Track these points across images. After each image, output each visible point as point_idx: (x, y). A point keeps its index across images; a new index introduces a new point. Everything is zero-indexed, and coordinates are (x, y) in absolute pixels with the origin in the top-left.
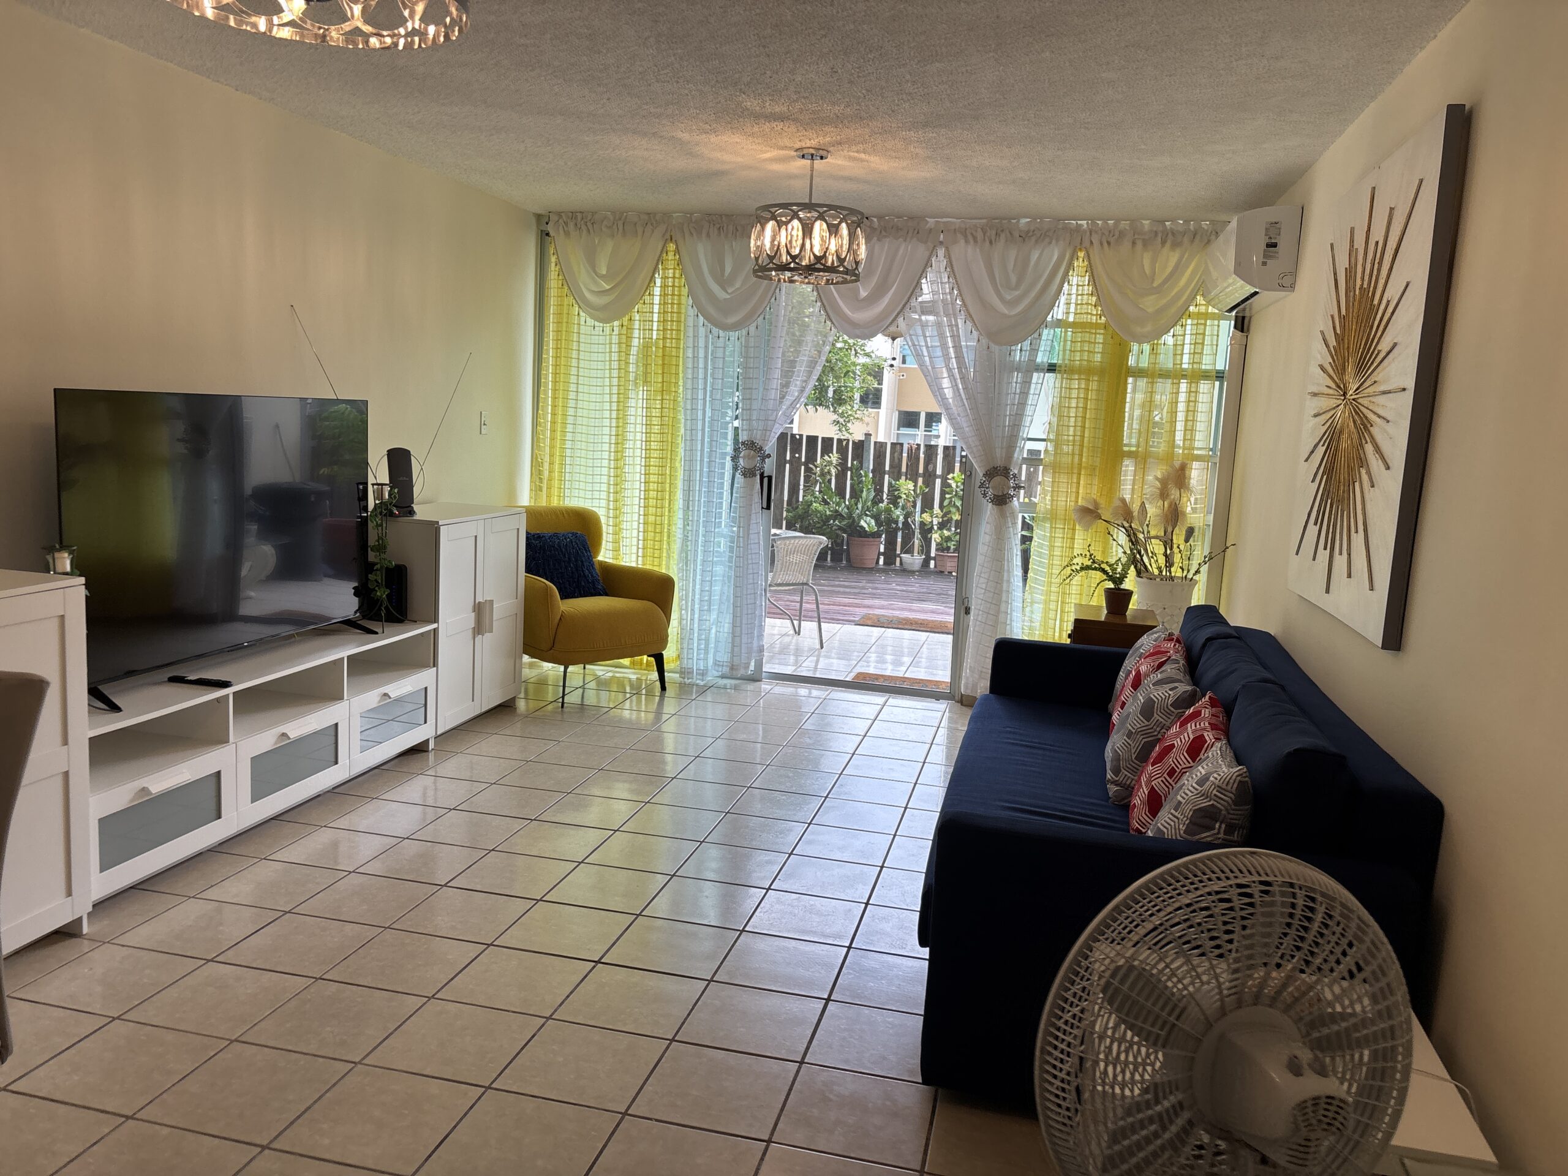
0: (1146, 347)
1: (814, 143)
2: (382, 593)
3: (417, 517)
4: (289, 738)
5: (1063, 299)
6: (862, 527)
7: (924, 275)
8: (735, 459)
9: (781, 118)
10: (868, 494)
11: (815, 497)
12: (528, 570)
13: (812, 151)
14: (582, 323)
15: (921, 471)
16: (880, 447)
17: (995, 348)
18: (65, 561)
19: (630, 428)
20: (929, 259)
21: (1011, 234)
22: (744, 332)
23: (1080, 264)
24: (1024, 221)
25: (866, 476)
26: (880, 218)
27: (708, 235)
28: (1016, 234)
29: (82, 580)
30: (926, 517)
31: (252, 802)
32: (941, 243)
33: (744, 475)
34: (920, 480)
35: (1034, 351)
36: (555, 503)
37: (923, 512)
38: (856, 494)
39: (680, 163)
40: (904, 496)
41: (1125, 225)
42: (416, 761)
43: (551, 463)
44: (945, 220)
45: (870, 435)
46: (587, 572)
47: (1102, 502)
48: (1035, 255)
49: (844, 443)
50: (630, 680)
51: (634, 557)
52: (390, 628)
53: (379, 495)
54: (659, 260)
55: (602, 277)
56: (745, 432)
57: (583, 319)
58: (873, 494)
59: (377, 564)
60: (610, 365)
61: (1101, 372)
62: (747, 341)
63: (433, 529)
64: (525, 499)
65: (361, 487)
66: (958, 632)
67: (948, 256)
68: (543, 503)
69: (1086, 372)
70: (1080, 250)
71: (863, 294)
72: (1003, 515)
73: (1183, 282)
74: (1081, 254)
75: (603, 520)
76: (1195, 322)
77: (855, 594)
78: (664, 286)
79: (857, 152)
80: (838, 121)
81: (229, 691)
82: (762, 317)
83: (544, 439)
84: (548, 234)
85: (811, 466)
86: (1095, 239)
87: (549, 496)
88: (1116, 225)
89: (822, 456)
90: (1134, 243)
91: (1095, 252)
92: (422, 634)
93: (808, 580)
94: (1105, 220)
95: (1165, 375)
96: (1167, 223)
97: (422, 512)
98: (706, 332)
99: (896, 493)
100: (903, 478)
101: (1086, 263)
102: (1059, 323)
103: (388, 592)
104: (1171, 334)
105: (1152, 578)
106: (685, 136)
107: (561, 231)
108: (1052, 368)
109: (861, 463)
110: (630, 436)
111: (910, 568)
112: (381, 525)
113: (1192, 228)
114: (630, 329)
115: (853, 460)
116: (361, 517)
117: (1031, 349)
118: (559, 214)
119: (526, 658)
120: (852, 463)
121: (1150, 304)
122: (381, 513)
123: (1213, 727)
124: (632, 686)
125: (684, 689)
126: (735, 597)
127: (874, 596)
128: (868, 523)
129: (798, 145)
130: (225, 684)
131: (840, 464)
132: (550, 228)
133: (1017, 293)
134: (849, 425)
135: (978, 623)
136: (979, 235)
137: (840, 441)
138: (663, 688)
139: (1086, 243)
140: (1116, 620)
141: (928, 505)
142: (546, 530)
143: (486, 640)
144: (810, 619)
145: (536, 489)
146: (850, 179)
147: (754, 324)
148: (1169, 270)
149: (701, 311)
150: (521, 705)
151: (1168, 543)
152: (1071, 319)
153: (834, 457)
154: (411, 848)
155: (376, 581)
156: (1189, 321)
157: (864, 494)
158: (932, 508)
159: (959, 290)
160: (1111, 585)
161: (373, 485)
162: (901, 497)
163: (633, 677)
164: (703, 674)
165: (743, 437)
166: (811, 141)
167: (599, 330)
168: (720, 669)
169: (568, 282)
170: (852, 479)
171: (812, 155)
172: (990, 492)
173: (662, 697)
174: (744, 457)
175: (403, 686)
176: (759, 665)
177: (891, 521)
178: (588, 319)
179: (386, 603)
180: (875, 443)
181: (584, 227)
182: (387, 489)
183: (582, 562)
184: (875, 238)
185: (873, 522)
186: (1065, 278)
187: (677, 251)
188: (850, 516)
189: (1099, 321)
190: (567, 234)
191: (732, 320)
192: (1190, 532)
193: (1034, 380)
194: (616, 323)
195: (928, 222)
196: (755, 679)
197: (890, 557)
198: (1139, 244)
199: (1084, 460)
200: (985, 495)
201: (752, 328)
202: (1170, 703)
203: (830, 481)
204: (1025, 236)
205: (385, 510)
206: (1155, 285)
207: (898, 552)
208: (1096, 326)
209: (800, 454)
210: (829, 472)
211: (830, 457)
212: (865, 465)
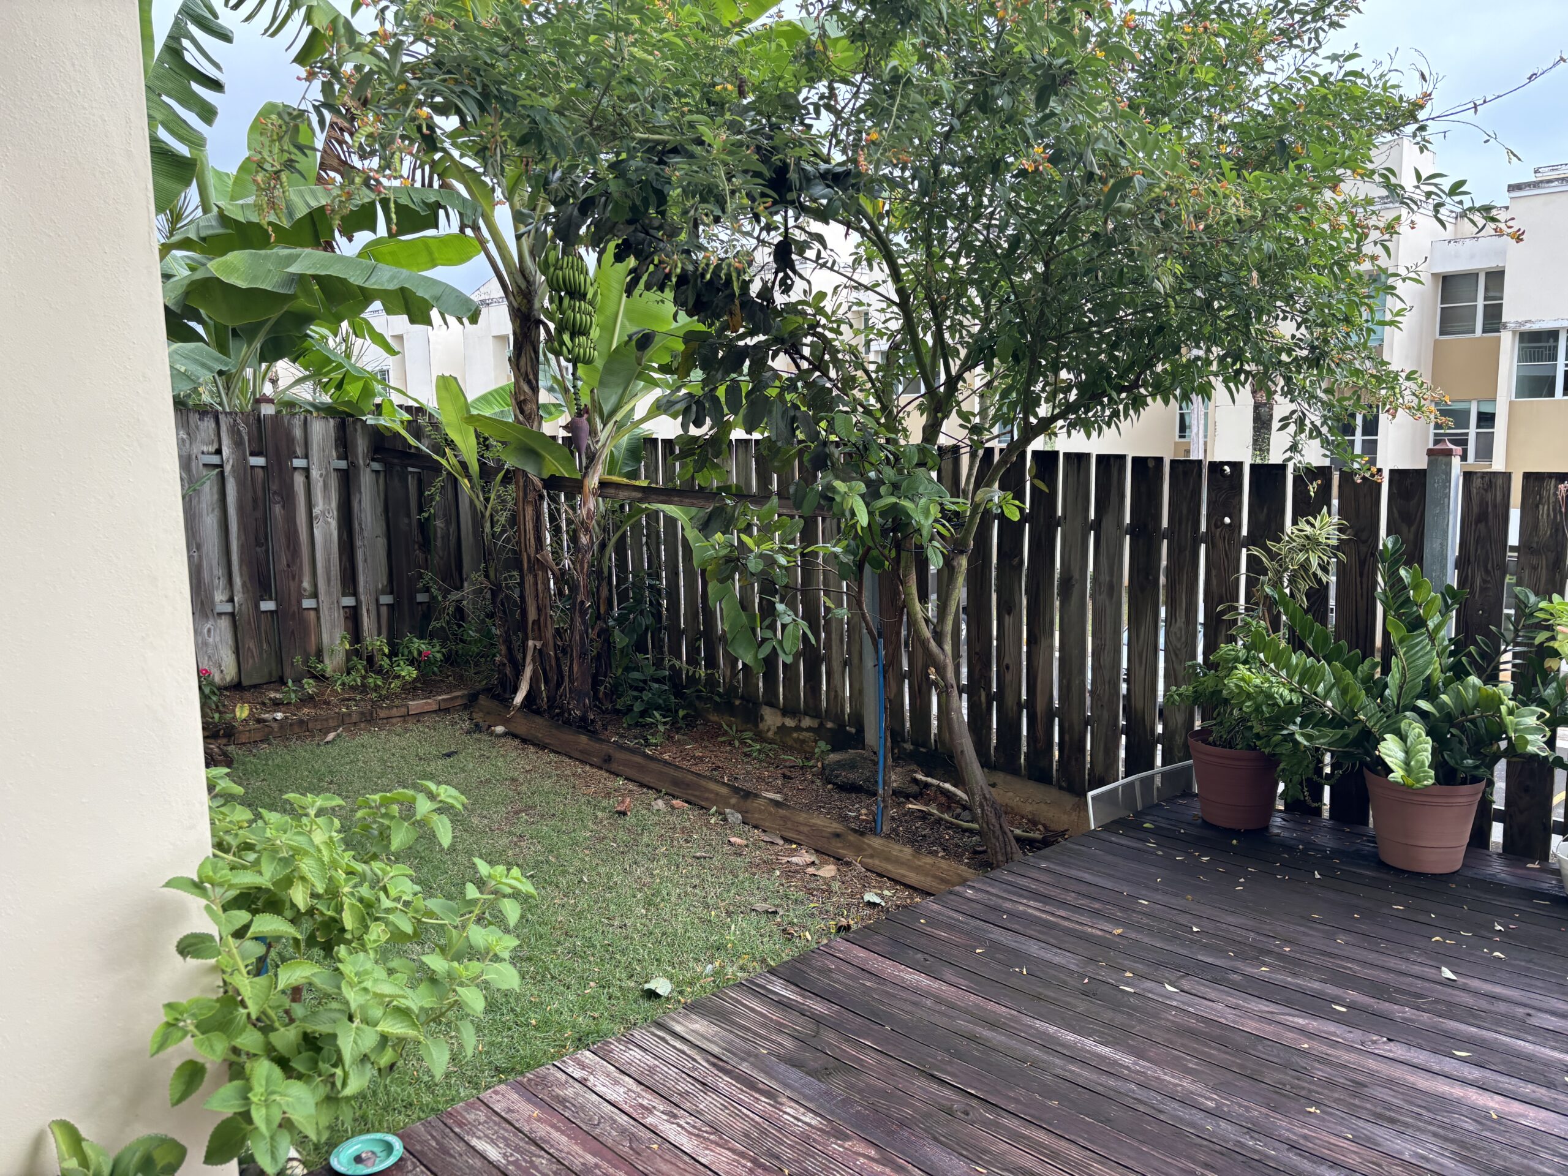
16: (1483, 491)
137: (1348, 476)
153: (1335, 524)
180: (1467, 476)
211: (1313, 526)
212: (1430, 547)
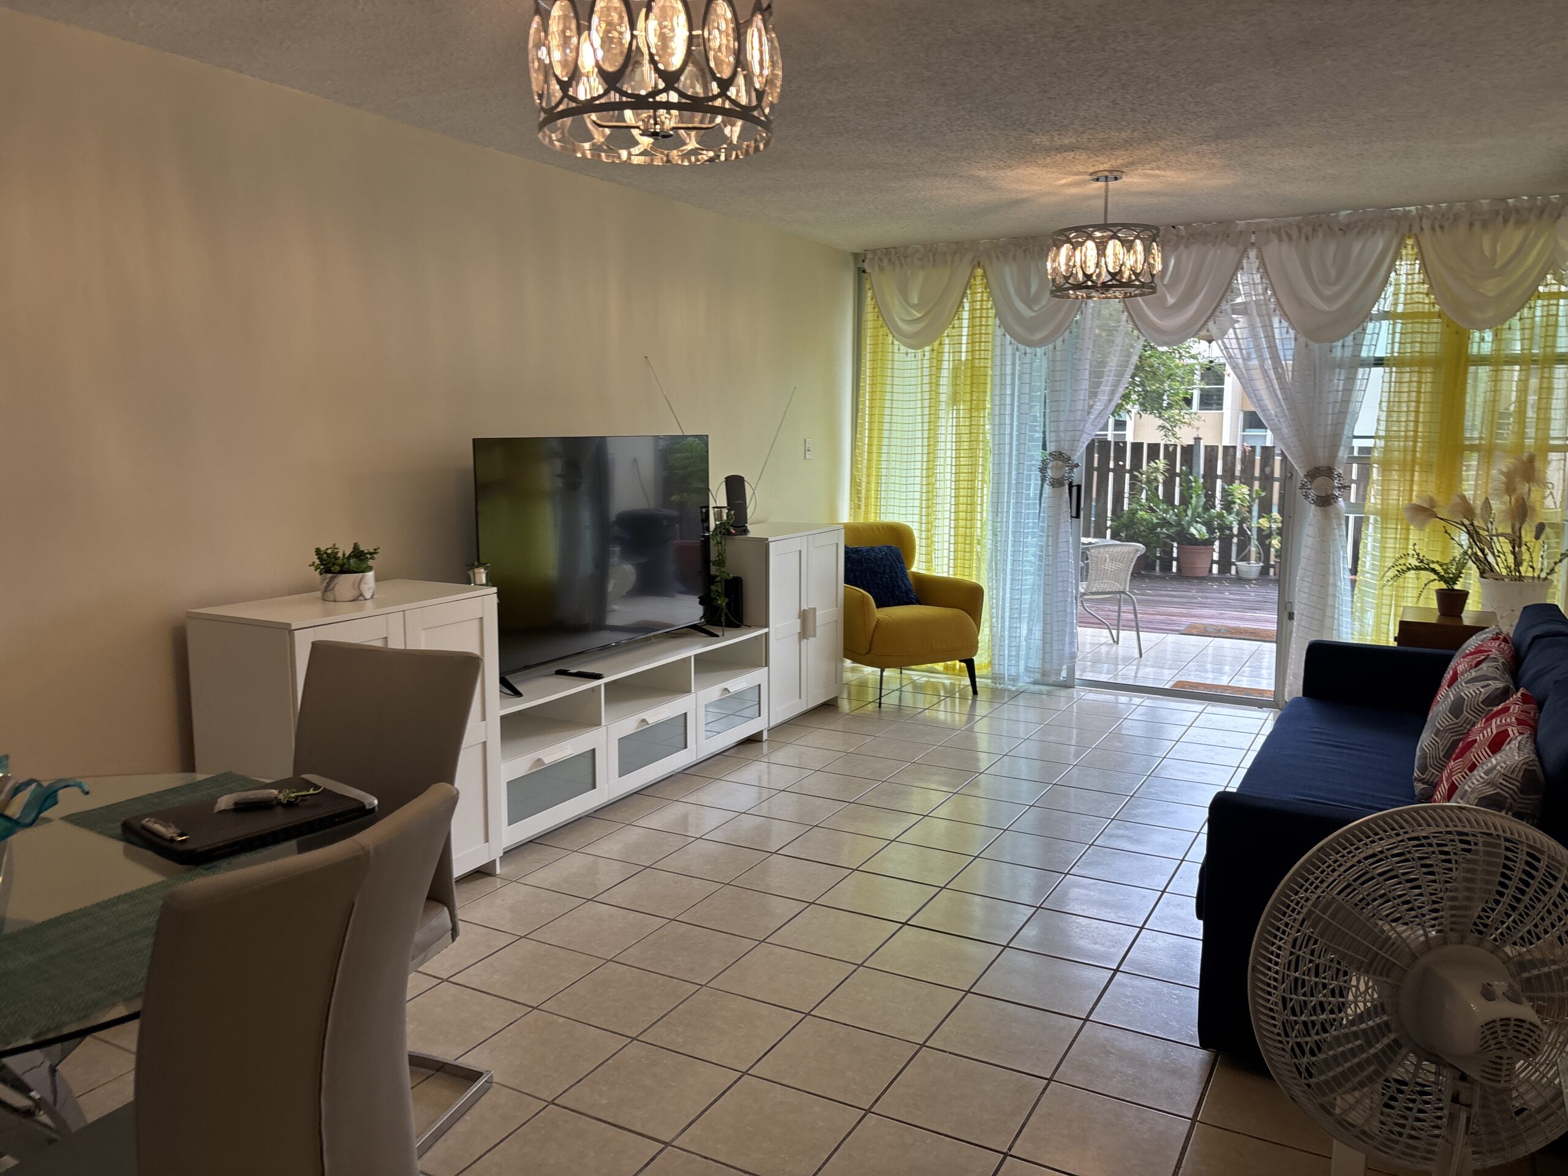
0: (1488, 335)
1: (1107, 166)
2: (722, 602)
3: (751, 535)
4: (648, 724)
5: (1390, 289)
6: (1192, 535)
7: (1235, 277)
8: (1043, 470)
9: (1072, 148)
10: (1198, 500)
11: (1141, 505)
12: (847, 581)
13: (1107, 174)
14: (896, 351)
15: (1257, 473)
16: (1211, 451)
17: (1315, 346)
18: (482, 575)
19: (941, 446)
20: (1240, 262)
21: (1329, 227)
22: (1051, 346)
23: (1409, 250)
24: (1343, 213)
25: (1196, 481)
26: (1187, 225)
27: (1014, 257)
28: (1336, 228)
29: (495, 589)
30: (1264, 523)
31: (620, 777)
32: (1253, 244)
33: (1053, 485)
34: (1256, 485)
35: (1358, 345)
36: (872, 519)
37: (1260, 517)
38: (1185, 500)
39: (982, 197)
40: (1238, 501)
41: (1459, 206)
42: (751, 750)
43: (868, 483)
44: (1257, 220)
45: (1200, 439)
46: (900, 583)
47: (1440, 499)
48: (1357, 247)
49: (1171, 449)
50: (944, 684)
51: (945, 568)
52: (729, 632)
53: (719, 517)
54: (968, 285)
55: (914, 306)
56: (1053, 444)
57: (896, 347)
58: (1203, 500)
59: (717, 576)
60: (922, 388)
61: (1436, 363)
62: (1054, 356)
63: (763, 545)
64: (845, 517)
65: (704, 510)
66: (1281, 639)
67: (1260, 257)
68: (861, 520)
69: (1418, 363)
70: (1409, 237)
71: (1171, 301)
72: (1327, 517)
73: (1530, 261)
74: (1410, 242)
75: (916, 534)
76: (1546, 303)
77: (1182, 603)
78: (972, 310)
79: (1152, 169)
80: (1126, 144)
81: (601, 682)
82: (1068, 331)
83: (861, 461)
84: (864, 271)
85: (1136, 473)
86: (1426, 224)
87: (866, 513)
88: (1450, 208)
89: (1148, 462)
90: (1471, 225)
91: (1426, 239)
92: (756, 637)
93: (1125, 589)
94: (1436, 204)
95: (1512, 360)
96: (1510, 201)
97: (754, 531)
98: (1013, 349)
99: (1230, 498)
100: (1237, 482)
101: (1416, 250)
102: (1385, 315)
103: (727, 600)
104: (1518, 317)
105: (1499, 578)
106: (983, 173)
107: (877, 268)
108: (1379, 362)
109: (1191, 468)
110: (941, 454)
111: (1244, 576)
112: (721, 543)
113: (1539, 203)
114: (940, 353)
115: (1182, 465)
116: (704, 536)
117: (1355, 344)
118: (874, 251)
119: (848, 663)
120: (1181, 469)
121: (1491, 287)
122: (720, 532)
123: (1520, 722)
124: (946, 691)
125: (996, 694)
126: (1045, 604)
127: (1204, 605)
128: (1198, 531)
129: (1092, 170)
130: (598, 677)
131: (1167, 471)
132: (866, 266)
133: (1336, 288)
134: (1176, 429)
135: (1301, 628)
136: (1294, 233)
137: (1166, 446)
138: (975, 692)
139: (1416, 229)
140: (1449, 622)
141: (1265, 509)
142: (864, 545)
143: (811, 643)
144: (1128, 628)
145: (855, 507)
146: (1150, 193)
147: (1061, 339)
148: (1514, 248)
149: (1008, 330)
150: (845, 705)
151: (1516, 542)
152: (1400, 309)
153: (1161, 464)
154: (748, 822)
155: (717, 591)
156: (1539, 302)
157: (1194, 501)
158: (1270, 511)
159: (1273, 290)
160: (1443, 586)
161: (714, 508)
162: (1234, 503)
163: (947, 682)
164: (1014, 679)
165: (1051, 447)
166: (1105, 164)
167: (911, 356)
168: (1032, 675)
169: (882, 313)
170: (1181, 485)
171: (1106, 177)
172: (1312, 494)
173: (974, 700)
174: (1052, 468)
175: (740, 682)
176: (1071, 671)
177: (1225, 528)
178: (902, 347)
179: (725, 610)
180: (1206, 447)
181: (897, 262)
182: (725, 511)
183: (896, 573)
184: (1182, 247)
185: (1204, 529)
186: (1392, 267)
187: (985, 275)
188: (1179, 523)
189: (1432, 310)
190: (882, 269)
191: (1038, 336)
192: (1540, 529)
193: (1360, 376)
194: (927, 348)
195: (1237, 224)
196: (1068, 685)
197: (1225, 563)
198: (1477, 226)
199: (1418, 455)
200: (1306, 496)
201: (1059, 342)
202: (1480, 700)
203: (1157, 488)
204: (1345, 229)
205: (724, 530)
206: (1497, 267)
207: (1233, 560)
208: (1430, 315)
209: (1124, 461)
210: (1156, 479)
211: (1156, 463)
212: (1195, 470)
